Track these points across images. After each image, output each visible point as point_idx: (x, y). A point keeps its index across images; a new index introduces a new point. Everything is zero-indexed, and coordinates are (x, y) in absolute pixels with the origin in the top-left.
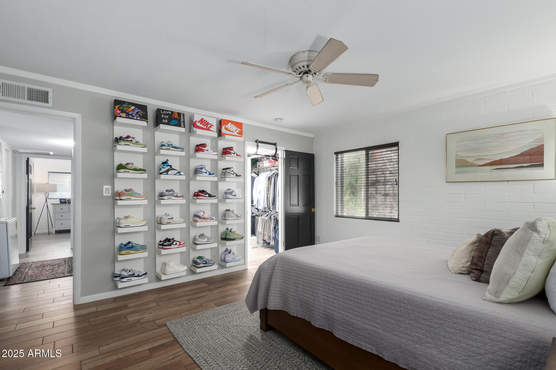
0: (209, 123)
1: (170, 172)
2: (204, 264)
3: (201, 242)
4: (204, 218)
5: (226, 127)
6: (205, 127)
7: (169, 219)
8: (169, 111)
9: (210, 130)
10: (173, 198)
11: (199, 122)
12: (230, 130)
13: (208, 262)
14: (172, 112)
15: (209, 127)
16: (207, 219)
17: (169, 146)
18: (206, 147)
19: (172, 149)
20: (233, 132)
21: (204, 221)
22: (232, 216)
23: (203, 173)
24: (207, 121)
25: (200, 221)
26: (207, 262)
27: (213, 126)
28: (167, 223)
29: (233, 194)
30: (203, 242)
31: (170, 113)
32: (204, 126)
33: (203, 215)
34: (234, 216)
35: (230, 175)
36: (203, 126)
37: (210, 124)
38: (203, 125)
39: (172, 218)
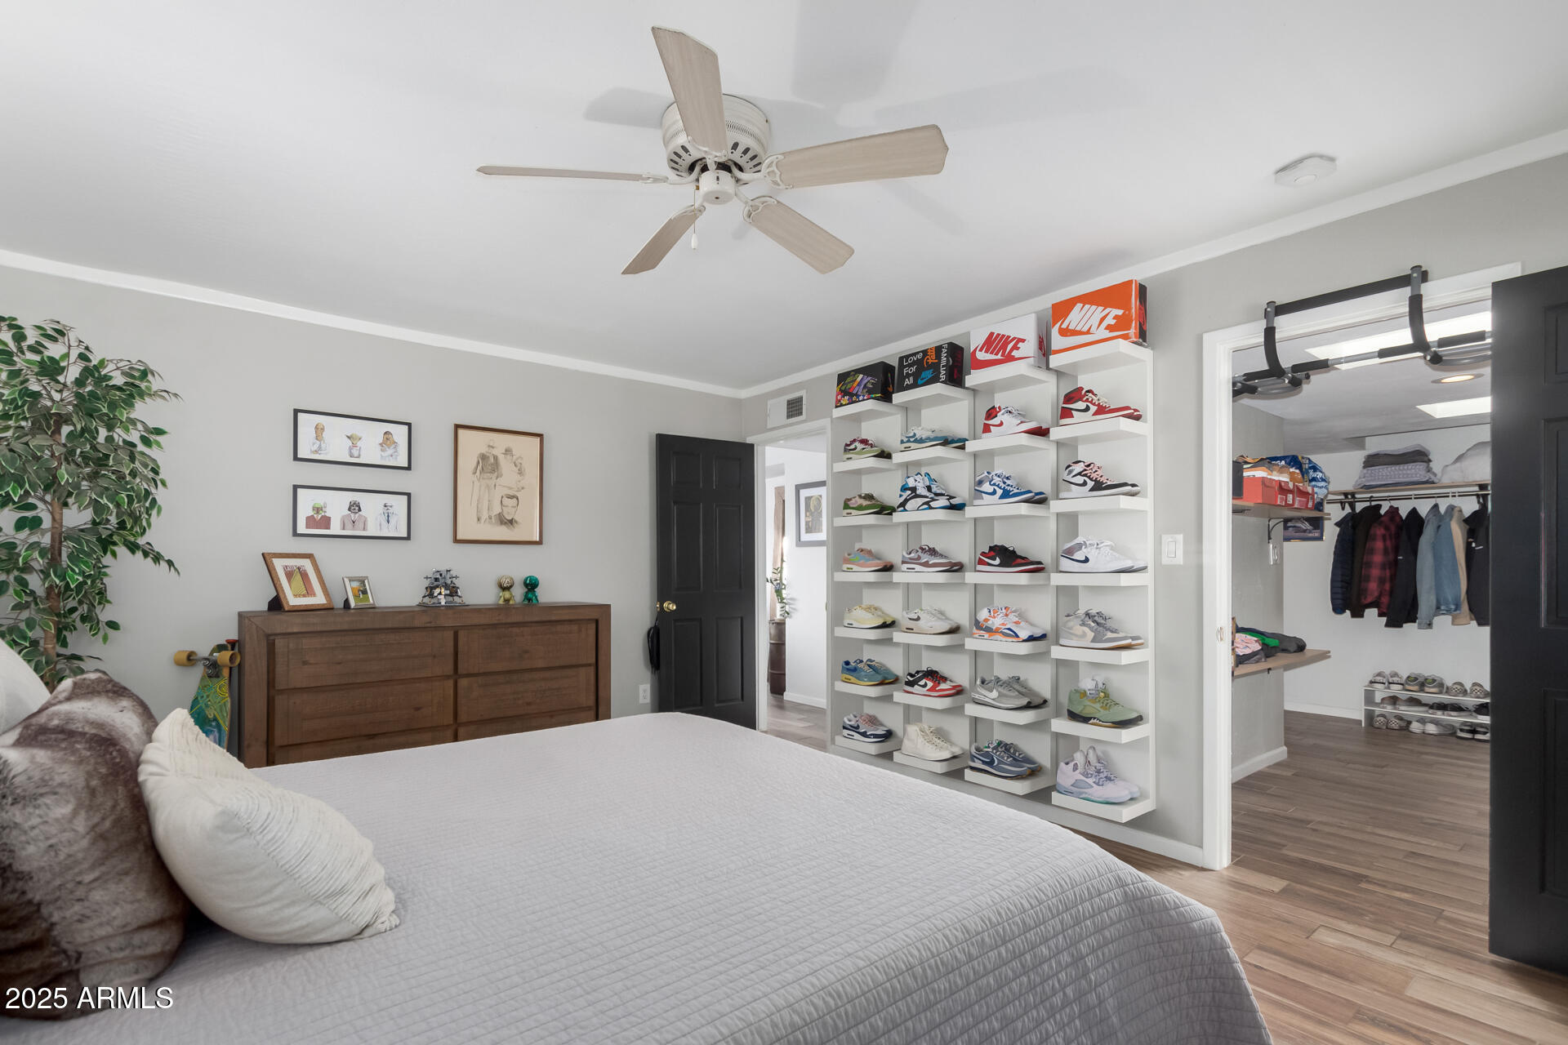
0: (1010, 337)
1: (908, 506)
2: (984, 762)
3: (982, 698)
4: (989, 630)
5: (1064, 326)
6: (999, 357)
7: (910, 619)
8: (918, 353)
9: (1013, 359)
10: (918, 568)
11: (981, 350)
12: (1078, 329)
13: (996, 762)
14: (925, 352)
15: (1011, 350)
16: (997, 631)
17: (909, 441)
18: (996, 416)
19: (913, 445)
20: (1088, 332)
21: (986, 636)
22: (1076, 636)
23: (983, 495)
24: (1003, 336)
25: (977, 636)
26: (992, 761)
27: (1023, 341)
28: (907, 629)
29: (1079, 556)
30: (987, 700)
31: (920, 356)
32: (997, 354)
33: (986, 620)
34: (1084, 635)
35: (1069, 490)
36: (993, 357)
37: (1015, 338)
38: (992, 353)
39: (918, 619)
